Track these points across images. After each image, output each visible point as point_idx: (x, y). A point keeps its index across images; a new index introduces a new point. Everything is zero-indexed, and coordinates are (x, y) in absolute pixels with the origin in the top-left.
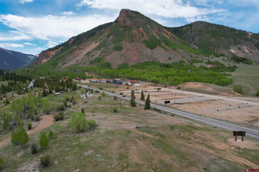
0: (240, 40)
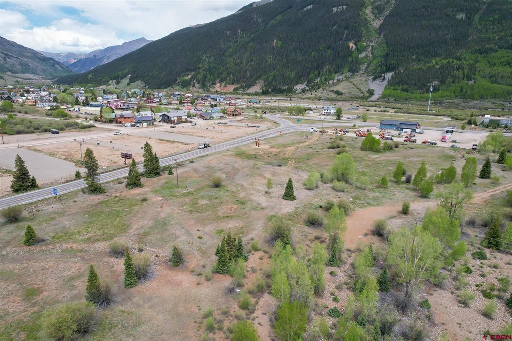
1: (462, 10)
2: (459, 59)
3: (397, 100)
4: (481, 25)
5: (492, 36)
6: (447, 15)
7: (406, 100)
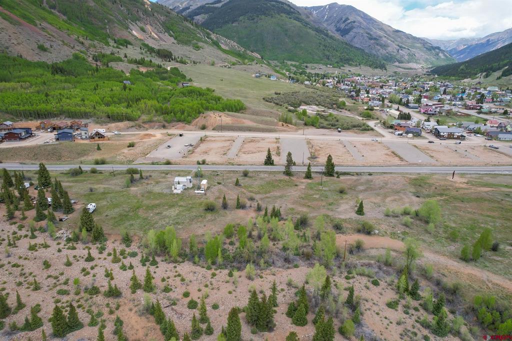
0: (138, 12)
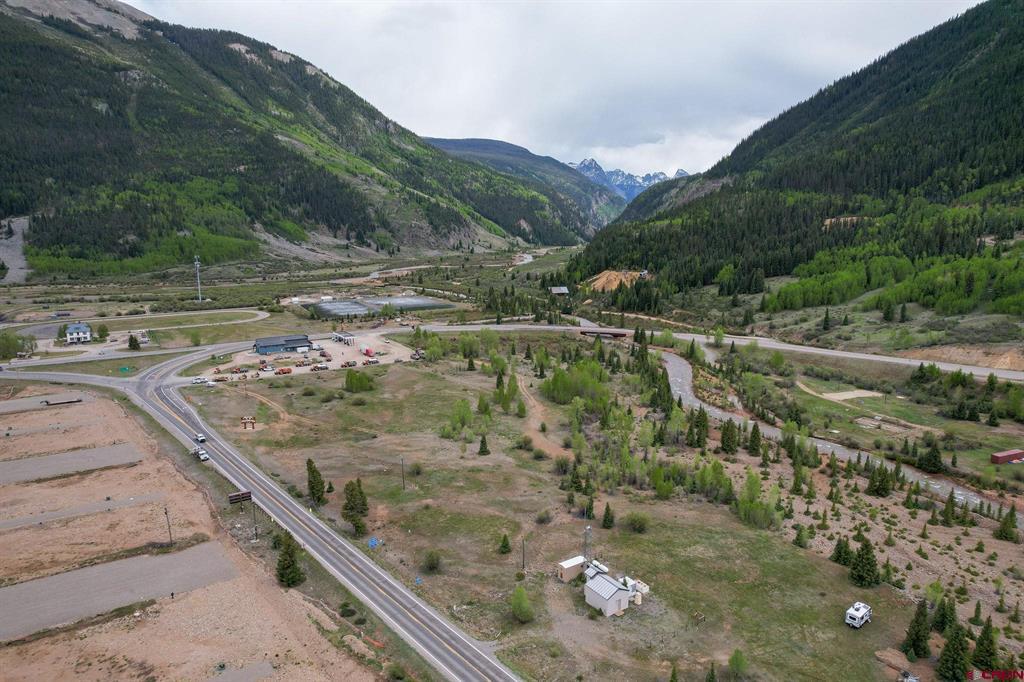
1: (97, 95)
2: (144, 192)
3: (73, 276)
4: (145, 129)
5: (172, 151)
6: (76, 101)
7: (94, 275)
